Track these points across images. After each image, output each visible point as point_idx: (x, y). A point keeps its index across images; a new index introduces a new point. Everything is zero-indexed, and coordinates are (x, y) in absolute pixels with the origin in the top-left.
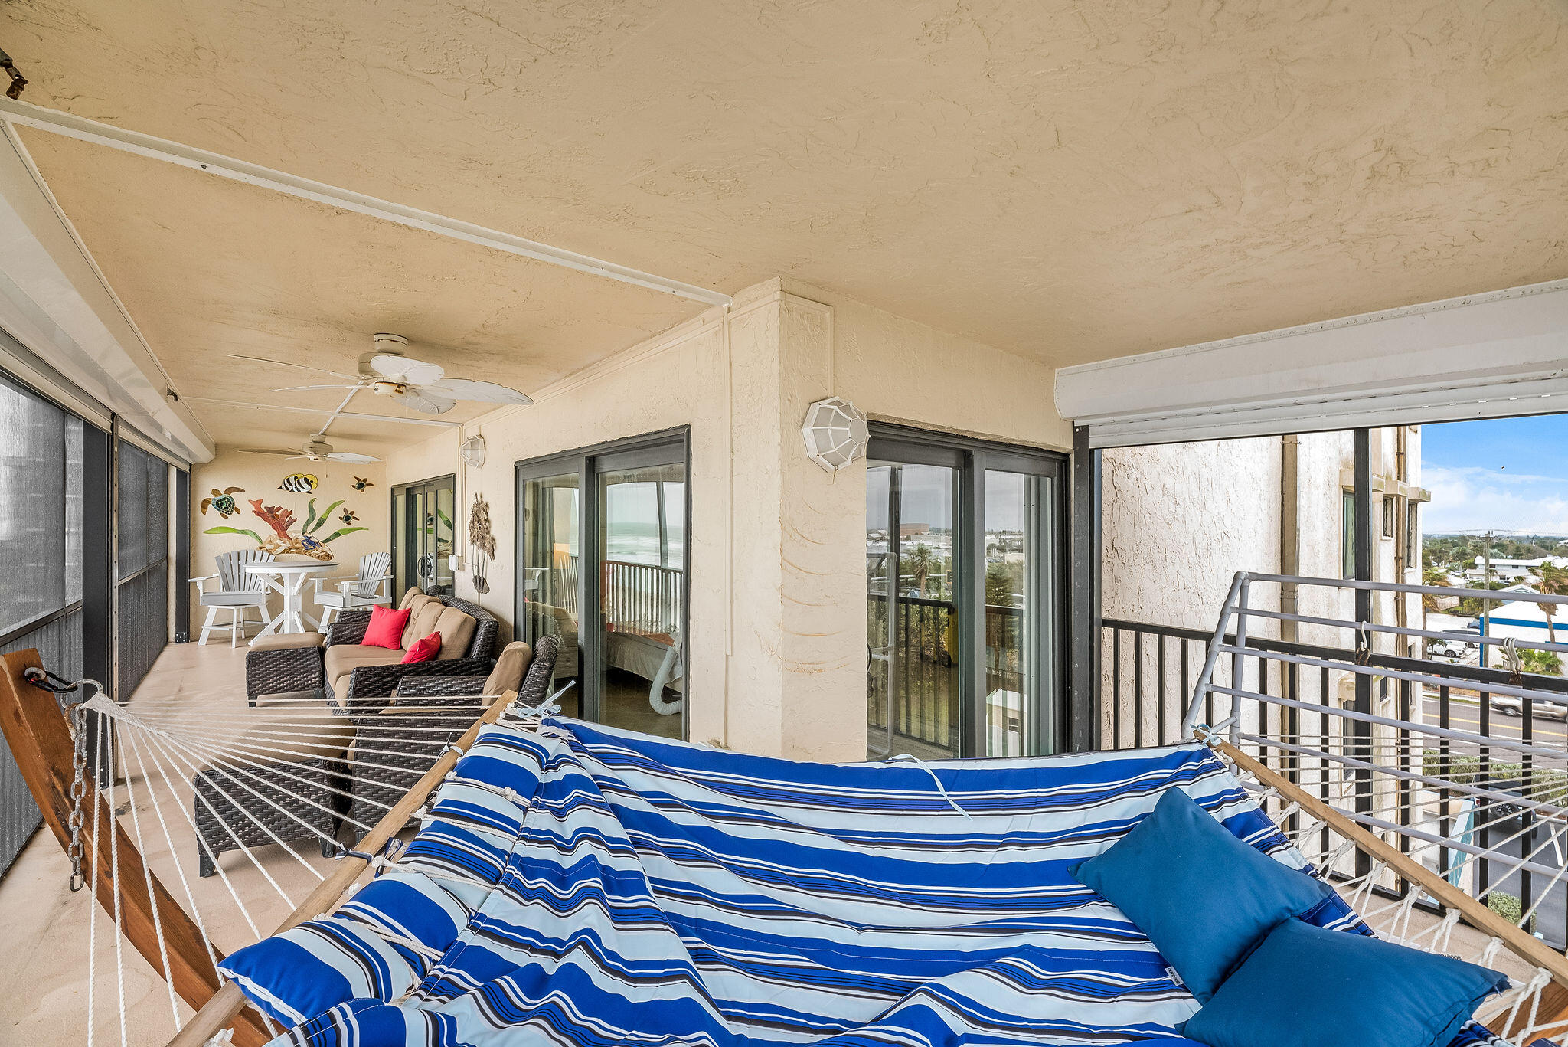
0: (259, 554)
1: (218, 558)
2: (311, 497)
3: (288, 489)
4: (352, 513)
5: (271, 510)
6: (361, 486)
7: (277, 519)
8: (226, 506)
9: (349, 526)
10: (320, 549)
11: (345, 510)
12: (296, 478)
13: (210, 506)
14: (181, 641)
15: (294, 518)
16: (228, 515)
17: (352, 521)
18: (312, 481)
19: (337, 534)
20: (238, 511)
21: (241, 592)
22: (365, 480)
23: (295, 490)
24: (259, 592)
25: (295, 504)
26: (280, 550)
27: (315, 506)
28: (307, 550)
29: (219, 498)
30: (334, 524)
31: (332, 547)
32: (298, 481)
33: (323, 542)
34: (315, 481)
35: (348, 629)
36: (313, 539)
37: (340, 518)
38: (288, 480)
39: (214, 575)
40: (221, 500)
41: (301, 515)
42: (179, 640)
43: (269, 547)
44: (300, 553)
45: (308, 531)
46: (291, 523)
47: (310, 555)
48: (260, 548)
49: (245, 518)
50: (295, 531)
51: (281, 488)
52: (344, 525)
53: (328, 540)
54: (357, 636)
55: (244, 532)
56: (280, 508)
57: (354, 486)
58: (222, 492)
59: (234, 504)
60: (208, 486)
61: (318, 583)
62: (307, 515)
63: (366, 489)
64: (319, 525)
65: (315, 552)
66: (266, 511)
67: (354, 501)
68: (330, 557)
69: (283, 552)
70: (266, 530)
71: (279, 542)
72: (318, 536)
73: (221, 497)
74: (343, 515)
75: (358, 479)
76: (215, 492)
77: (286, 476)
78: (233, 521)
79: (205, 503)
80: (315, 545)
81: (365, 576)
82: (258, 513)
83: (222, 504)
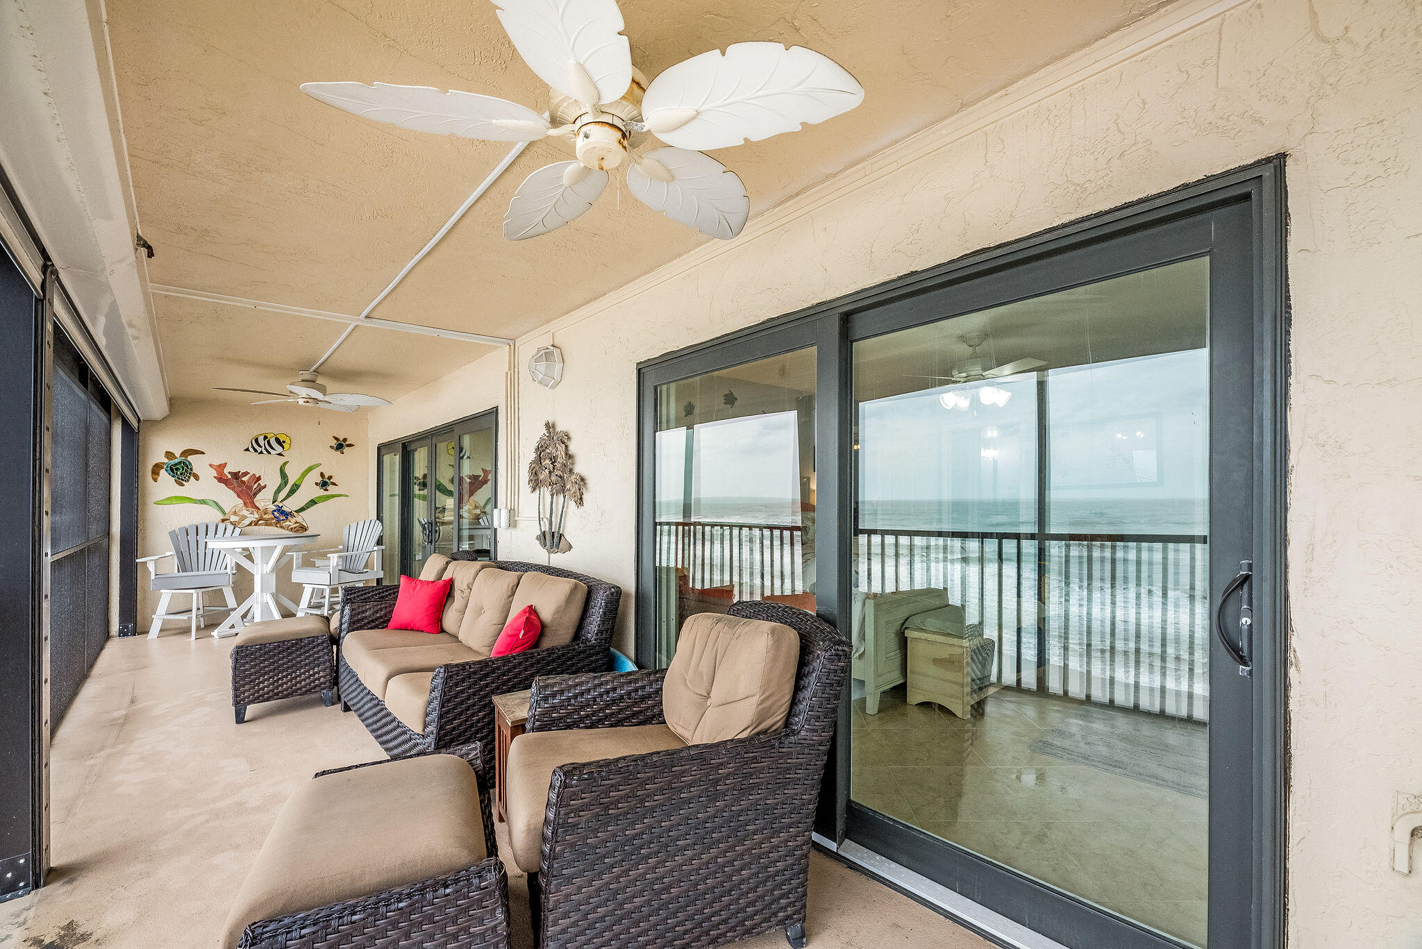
0: (221, 527)
1: (173, 535)
2: (282, 460)
3: (256, 451)
4: (330, 478)
5: (236, 475)
6: (340, 446)
7: (244, 486)
8: (181, 470)
9: (326, 493)
10: (293, 520)
11: (322, 475)
12: (265, 438)
13: (163, 472)
14: (125, 635)
15: (263, 485)
16: (184, 483)
17: (330, 487)
18: (284, 442)
19: (313, 502)
20: (197, 477)
21: (201, 573)
22: (345, 440)
23: (264, 452)
24: (223, 571)
25: (265, 468)
26: (247, 522)
27: (287, 470)
28: (278, 521)
29: (173, 462)
30: (309, 490)
31: (306, 517)
32: (269, 442)
33: (297, 511)
34: (288, 441)
35: (370, 609)
36: (284, 509)
37: (317, 484)
38: (256, 440)
39: (168, 554)
40: (176, 465)
41: (271, 481)
42: (123, 633)
43: (233, 518)
44: (270, 525)
45: (279, 500)
46: (260, 491)
47: (281, 527)
48: (223, 521)
49: (205, 485)
50: (264, 500)
51: (247, 450)
52: (320, 492)
53: (302, 509)
54: (381, 617)
55: (203, 502)
56: (246, 474)
57: (331, 447)
58: (178, 455)
59: (191, 469)
60: (160, 447)
61: (296, 557)
62: (278, 481)
63: (346, 450)
64: (292, 492)
65: (288, 523)
66: (230, 477)
67: (331, 463)
68: (304, 528)
69: (250, 524)
70: (230, 499)
71: (245, 513)
72: (291, 505)
73: (176, 461)
74: (319, 480)
75: (336, 439)
76: (169, 455)
77: (255, 435)
78: (190, 488)
79: (157, 469)
80: (287, 515)
81: (351, 548)
82: (221, 479)
83: (177, 469)
